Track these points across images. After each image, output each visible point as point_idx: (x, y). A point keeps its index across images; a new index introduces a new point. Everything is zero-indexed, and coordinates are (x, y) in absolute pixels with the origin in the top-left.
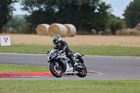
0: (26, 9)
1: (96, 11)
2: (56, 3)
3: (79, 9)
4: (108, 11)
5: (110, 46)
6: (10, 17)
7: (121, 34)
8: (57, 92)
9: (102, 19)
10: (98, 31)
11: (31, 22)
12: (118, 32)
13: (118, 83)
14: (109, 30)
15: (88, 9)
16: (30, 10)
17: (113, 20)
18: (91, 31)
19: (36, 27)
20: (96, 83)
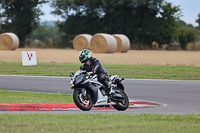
0: (58, 13)
1: (159, 15)
2: (101, 4)
3: (134, 12)
4: (175, 15)
5: (178, 66)
6: (36, 24)
7: (194, 49)
8: (103, 132)
9: (167, 27)
10: (160, 44)
11: (66, 32)
12: (189, 45)
13: (190, 119)
14: (176, 43)
15: (147, 12)
16: (64, 14)
17: (183, 28)
18: (151, 44)
19: (73, 38)
20: (158, 119)
